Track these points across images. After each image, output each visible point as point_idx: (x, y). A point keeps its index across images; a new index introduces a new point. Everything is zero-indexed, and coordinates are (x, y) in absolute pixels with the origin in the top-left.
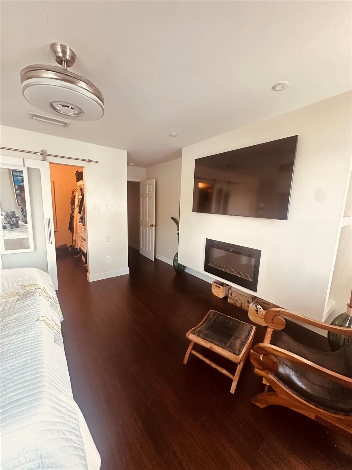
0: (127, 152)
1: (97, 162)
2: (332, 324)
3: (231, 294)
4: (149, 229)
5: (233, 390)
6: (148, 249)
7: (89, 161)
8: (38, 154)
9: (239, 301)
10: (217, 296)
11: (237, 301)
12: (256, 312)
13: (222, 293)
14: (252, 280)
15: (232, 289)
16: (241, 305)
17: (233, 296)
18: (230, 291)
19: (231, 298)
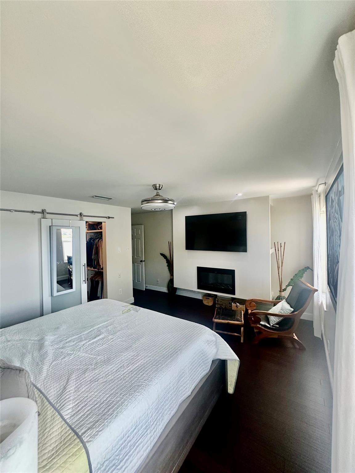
0: (131, 209)
1: (113, 218)
2: (275, 300)
3: (218, 301)
4: (137, 264)
5: (242, 341)
6: (137, 281)
7: (109, 218)
8: (78, 216)
9: (224, 304)
10: (208, 305)
11: (222, 305)
12: (236, 307)
13: (211, 302)
14: (231, 288)
15: (218, 298)
16: (225, 307)
17: (219, 302)
18: (217, 299)
19: (218, 304)
